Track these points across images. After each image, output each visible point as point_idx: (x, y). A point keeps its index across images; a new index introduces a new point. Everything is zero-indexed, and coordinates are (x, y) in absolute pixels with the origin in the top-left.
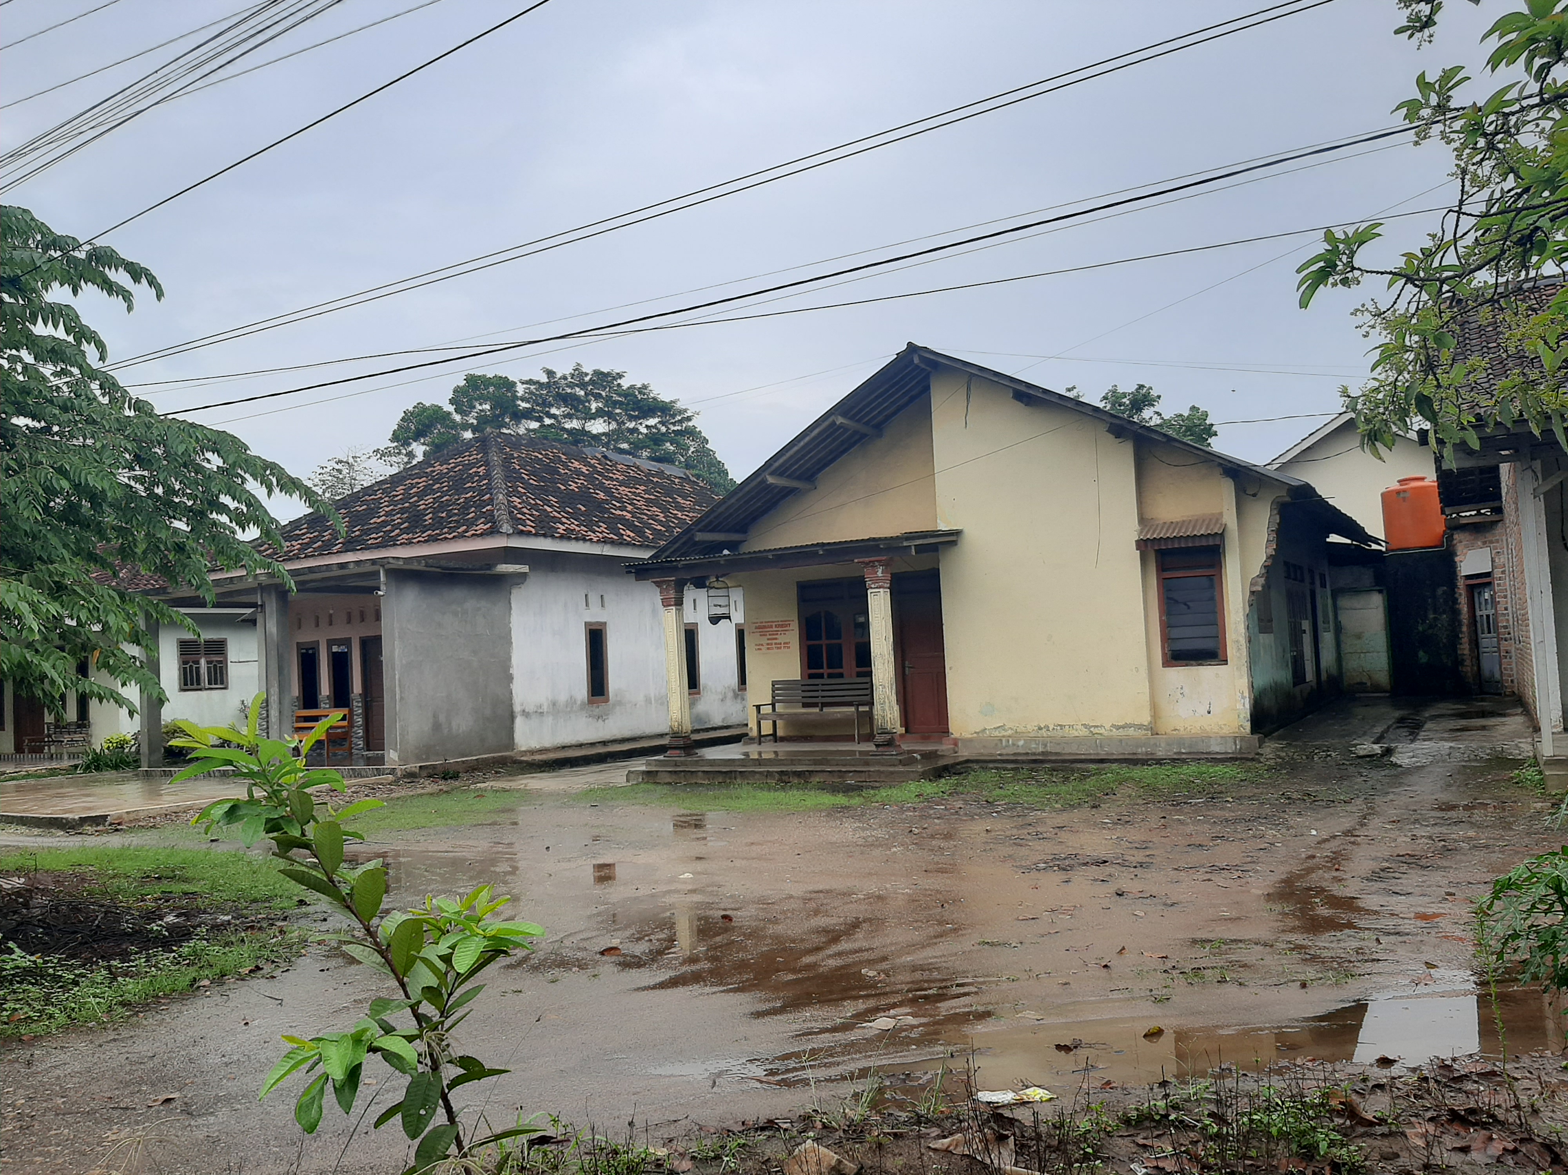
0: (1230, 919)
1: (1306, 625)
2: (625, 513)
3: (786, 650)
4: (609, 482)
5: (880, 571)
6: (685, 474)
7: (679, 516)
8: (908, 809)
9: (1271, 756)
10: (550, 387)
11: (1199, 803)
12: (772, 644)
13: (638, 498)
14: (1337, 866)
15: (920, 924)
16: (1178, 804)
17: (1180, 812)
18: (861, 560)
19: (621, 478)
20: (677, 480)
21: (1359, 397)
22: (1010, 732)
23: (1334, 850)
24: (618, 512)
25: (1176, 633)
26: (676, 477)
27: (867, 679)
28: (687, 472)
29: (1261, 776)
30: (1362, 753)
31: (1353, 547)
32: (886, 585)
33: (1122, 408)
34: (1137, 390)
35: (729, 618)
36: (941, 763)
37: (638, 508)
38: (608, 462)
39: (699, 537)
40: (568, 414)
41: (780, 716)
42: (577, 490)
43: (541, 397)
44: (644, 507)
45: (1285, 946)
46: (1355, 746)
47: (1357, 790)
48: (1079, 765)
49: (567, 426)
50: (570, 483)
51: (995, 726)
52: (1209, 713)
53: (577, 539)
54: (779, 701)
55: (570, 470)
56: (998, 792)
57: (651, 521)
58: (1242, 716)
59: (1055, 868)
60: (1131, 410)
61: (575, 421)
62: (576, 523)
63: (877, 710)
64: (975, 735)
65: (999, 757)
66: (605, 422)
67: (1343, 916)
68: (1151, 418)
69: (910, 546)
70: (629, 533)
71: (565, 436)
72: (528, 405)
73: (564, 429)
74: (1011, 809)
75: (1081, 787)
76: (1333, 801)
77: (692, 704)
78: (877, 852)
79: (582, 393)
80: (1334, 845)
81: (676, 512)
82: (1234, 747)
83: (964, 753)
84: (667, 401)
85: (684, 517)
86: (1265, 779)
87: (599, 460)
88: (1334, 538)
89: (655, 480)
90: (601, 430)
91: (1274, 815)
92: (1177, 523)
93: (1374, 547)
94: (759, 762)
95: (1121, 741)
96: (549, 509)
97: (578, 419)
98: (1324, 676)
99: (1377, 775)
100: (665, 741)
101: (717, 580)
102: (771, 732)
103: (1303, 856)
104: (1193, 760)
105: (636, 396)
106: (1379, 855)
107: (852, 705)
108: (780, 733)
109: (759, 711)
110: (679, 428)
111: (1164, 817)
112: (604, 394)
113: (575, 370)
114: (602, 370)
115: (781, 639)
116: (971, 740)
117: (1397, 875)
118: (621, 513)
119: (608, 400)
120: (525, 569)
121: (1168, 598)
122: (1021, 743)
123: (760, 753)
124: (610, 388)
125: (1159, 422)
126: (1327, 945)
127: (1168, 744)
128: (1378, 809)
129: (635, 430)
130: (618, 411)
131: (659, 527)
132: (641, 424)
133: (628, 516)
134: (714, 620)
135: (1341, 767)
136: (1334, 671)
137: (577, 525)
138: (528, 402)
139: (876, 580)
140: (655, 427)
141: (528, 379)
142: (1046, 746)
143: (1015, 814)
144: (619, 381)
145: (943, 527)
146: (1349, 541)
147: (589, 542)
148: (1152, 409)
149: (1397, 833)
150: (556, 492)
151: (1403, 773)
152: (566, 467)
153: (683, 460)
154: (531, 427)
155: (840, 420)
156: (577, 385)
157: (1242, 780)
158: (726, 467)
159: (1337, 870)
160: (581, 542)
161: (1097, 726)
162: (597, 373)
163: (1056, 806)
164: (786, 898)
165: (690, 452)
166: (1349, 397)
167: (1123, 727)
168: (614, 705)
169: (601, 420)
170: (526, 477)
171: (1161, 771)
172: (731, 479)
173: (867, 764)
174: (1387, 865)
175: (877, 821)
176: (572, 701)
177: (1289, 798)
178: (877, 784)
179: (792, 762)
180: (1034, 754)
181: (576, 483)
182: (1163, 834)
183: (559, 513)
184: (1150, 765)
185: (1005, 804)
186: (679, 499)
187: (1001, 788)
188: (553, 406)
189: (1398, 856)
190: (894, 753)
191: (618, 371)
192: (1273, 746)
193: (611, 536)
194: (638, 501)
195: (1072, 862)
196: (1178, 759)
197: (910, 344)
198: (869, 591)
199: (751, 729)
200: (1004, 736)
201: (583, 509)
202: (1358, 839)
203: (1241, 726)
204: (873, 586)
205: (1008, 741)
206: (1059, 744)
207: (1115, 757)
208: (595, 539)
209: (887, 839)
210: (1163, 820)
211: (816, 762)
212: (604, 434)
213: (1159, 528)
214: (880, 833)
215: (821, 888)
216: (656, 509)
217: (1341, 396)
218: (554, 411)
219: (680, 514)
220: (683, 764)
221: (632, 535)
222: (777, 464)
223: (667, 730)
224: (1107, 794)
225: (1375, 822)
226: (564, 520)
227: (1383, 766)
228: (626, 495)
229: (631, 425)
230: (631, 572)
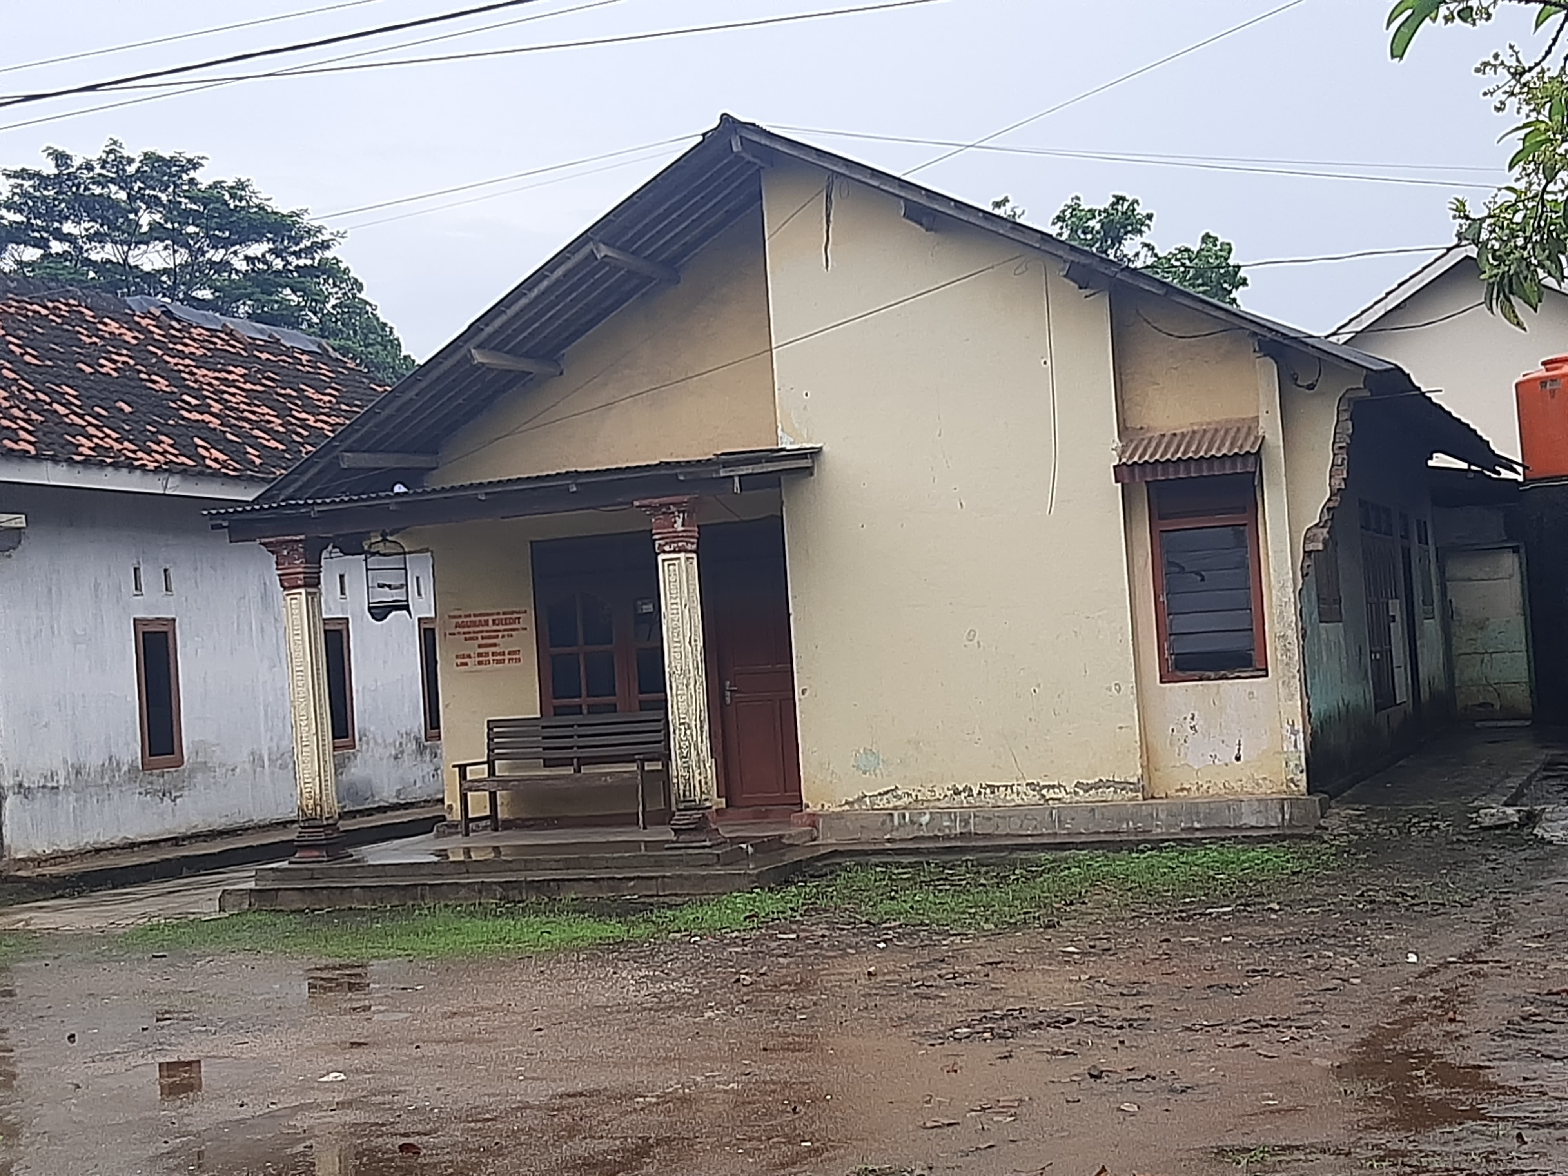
0: (1279, 1111)
1: (1396, 608)
2: (207, 417)
3: (513, 664)
4: (176, 360)
5: (680, 521)
6: (320, 346)
7: (311, 423)
8: (733, 942)
9: (1341, 831)
10: (60, 184)
11: (1224, 913)
12: (487, 654)
13: (233, 390)
14: (1451, 1014)
15: (754, 1143)
16: (1190, 917)
17: (1194, 931)
18: (646, 502)
19: (199, 353)
20: (305, 358)
21: (1483, 220)
22: (906, 800)
23: (1446, 987)
24: (195, 416)
25: (1183, 623)
26: (304, 352)
27: (660, 715)
28: (324, 342)
29: (1326, 865)
30: (1487, 822)
31: (1471, 475)
32: (689, 547)
33: (1089, 236)
34: (1113, 205)
35: (407, 608)
36: (791, 857)
37: (232, 409)
38: (174, 323)
39: (349, 460)
40: (97, 233)
41: (504, 783)
42: (115, 374)
43: (44, 202)
44: (243, 406)
45: (1370, 1154)
46: (1477, 810)
47: (1480, 884)
48: (1023, 855)
49: (94, 256)
50: (102, 361)
51: (881, 791)
52: (1238, 758)
53: (115, 465)
54: (501, 757)
55: (101, 338)
56: (888, 905)
57: (256, 432)
58: (1292, 765)
59: (987, 1035)
60: (1104, 240)
61: (109, 246)
62: (115, 435)
63: (676, 766)
64: (847, 807)
65: (888, 845)
66: (166, 248)
67: (1464, 1098)
68: (1137, 254)
69: (732, 477)
70: (215, 454)
71: (92, 274)
72: (19, 218)
73: (88, 262)
74: (910, 934)
75: (1028, 893)
76: (1444, 905)
77: (340, 767)
78: (679, 1019)
79: (123, 195)
80: (1444, 978)
81: (304, 415)
82: (1280, 817)
83: (829, 840)
84: (285, 212)
85: (319, 425)
86: (1333, 869)
87: (155, 318)
88: (1440, 460)
89: (264, 356)
90: (159, 265)
91: (1348, 931)
92: (1183, 435)
93: (1506, 474)
94: (466, 867)
95: (1093, 810)
96: (62, 410)
97: (115, 243)
98: (1425, 695)
99: (1512, 858)
100: (291, 835)
101: (384, 540)
102: (487, 813)
103: (1397, 998)
104: (1214, 840)
105: (226, 203)
106: (1518, 992)
107: (634, 761)
108: (502, 814)
109: (463, 776)
110: (309, 262)
111: (1168, 940)
112: (164, 197)
113: (108, 153)
114: (160, 153)
115: (504, 645)
116: (839, 816)
117: (1548, 1026)
118: (199, 417)
119: (172, 209)
120: (20, 521)
121: (1170, 564)
122: (926, 819)
123: (467, 851)
124: (176, 186)
125: (1150, 261)
126: (1436, 1148)
127: (1170, 814)
128: (1515, 916)
129: (224, 265)
130: (191, 229)
131: (273, 444)
132: (235, 253)
133: (215, 423)
134: (379, 612)
135: (1456, 846)
136: (1440, 685)
137: (116, 440)
138: (21, 211)
139: (675, 538)
140: (263, 259)
141: (18, 168)
142: (967, 823)
143: (916, 943)
144: (192, 174)
145: (787, 443)
146: (1464, 466)
147: (138, 472)
148: (1138, 239)
149: (1547, 955)
150: (75, 379)
151: (1554, 855)
152: (96, 333)
153: (315, 320)
154: (26, 258)
155: (603, 251)
156: (112, 181)
157: (1294, 873)
158: (396, 334)
159: (1452, 1020)
160: (125, 471)
161: (1053, 787)
162: (148, 157)
163: (986, 927)
164: (518, 1109)
165: (329, 306)
166: (1467, 218)
167: (1096, 786)
168: (193, 771)
169: (160, 246)
170: (18, 351)
171: (1161, 860)
172: (406, 357)
173: (659, 864)
174: (1532, 1009)
175: (679, 964)
176: (112, 765)
177: (1372, 902)
178: (679, 900)
179: (527, 865)
180: (947, 838)
181: (115, 362)
182: (1164, 969)
183: (81, 417)
184: (1143, 852)
185: (900, 926)
186: (310, 392)
187: (893, 898)
188: (67, 218)
189: (1550, 993)
190: (708, 843)
191: (190, 156)
192: (1343, 814)
193: (183, 459)
194: (233, 395)
195: (1015, 1024)
196: (1189, 840)
197: (725, 118)
198: (661, 557)
199: (450, 807)
200: (895, 808)
201: (127, 409)
202: (1485, 966)
203: (1292, 780)
204: (667, 548)
205: (904, 817)
206: (989, 819)
207: (1083, 839)
208: (151, 466)
209: (697, 996)
210: (1164, 944)
211: (568, 865)
212: (165, 271)
213: (1153, 444)
214: (682, 986)
215: (580, 1087)
216: (266, 410)
217: (1454, 217)
218: (68, 227)
219: (312, 419)
220: (326, 874)
221: (222, 457)
222: (489, 330)
223: (293, 816)
224: (1072, 903)
225: (1511, 937)
226: (91, 430)
227: (1525, 844)
228: (210, 384)
229: (218, 255)
230: (221, 527)
